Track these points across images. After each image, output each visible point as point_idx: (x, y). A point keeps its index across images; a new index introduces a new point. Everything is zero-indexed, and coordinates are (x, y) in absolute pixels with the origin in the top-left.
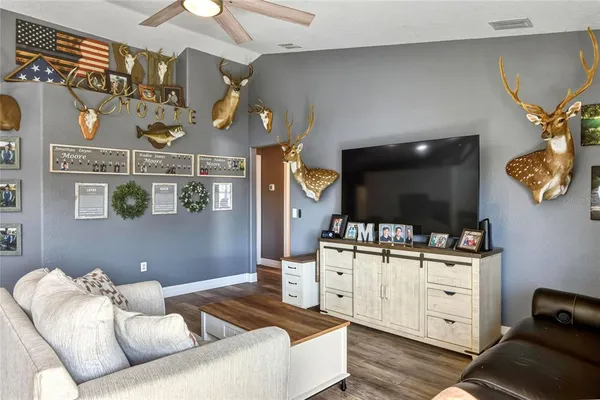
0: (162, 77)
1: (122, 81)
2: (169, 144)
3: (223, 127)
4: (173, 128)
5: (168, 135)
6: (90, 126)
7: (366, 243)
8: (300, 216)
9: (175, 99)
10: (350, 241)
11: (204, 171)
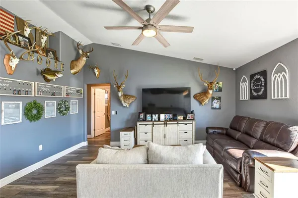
0: (43, 43)
1: (25, 41)
2: (54, 80)
3: (75, 73)
4: (58, 72)
5: (55, 75)
6: (14, 67)
7: (155, 121)
8: (116, 114)
9: (52, 56)
10: (149, 121)
11: (67, 94)
